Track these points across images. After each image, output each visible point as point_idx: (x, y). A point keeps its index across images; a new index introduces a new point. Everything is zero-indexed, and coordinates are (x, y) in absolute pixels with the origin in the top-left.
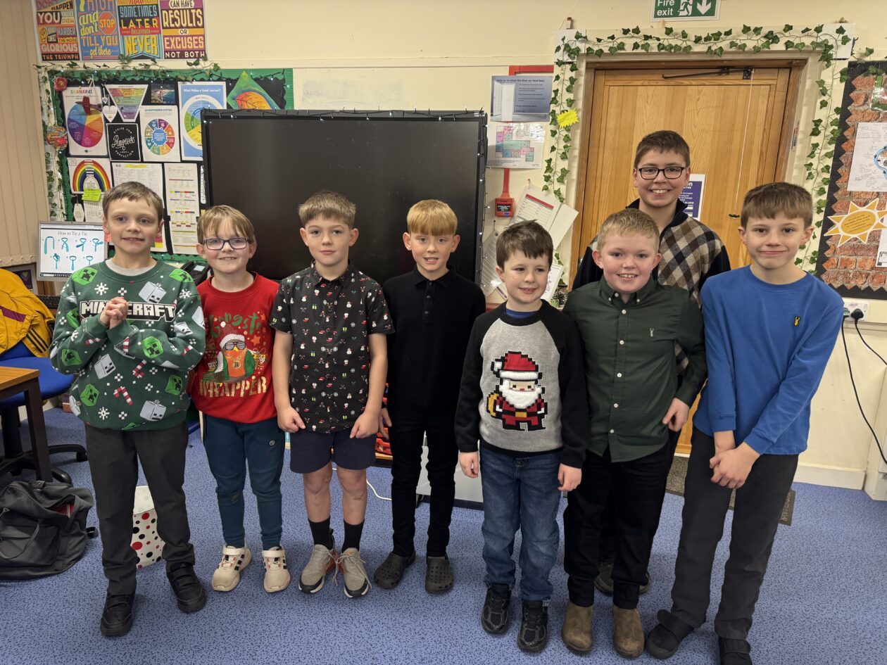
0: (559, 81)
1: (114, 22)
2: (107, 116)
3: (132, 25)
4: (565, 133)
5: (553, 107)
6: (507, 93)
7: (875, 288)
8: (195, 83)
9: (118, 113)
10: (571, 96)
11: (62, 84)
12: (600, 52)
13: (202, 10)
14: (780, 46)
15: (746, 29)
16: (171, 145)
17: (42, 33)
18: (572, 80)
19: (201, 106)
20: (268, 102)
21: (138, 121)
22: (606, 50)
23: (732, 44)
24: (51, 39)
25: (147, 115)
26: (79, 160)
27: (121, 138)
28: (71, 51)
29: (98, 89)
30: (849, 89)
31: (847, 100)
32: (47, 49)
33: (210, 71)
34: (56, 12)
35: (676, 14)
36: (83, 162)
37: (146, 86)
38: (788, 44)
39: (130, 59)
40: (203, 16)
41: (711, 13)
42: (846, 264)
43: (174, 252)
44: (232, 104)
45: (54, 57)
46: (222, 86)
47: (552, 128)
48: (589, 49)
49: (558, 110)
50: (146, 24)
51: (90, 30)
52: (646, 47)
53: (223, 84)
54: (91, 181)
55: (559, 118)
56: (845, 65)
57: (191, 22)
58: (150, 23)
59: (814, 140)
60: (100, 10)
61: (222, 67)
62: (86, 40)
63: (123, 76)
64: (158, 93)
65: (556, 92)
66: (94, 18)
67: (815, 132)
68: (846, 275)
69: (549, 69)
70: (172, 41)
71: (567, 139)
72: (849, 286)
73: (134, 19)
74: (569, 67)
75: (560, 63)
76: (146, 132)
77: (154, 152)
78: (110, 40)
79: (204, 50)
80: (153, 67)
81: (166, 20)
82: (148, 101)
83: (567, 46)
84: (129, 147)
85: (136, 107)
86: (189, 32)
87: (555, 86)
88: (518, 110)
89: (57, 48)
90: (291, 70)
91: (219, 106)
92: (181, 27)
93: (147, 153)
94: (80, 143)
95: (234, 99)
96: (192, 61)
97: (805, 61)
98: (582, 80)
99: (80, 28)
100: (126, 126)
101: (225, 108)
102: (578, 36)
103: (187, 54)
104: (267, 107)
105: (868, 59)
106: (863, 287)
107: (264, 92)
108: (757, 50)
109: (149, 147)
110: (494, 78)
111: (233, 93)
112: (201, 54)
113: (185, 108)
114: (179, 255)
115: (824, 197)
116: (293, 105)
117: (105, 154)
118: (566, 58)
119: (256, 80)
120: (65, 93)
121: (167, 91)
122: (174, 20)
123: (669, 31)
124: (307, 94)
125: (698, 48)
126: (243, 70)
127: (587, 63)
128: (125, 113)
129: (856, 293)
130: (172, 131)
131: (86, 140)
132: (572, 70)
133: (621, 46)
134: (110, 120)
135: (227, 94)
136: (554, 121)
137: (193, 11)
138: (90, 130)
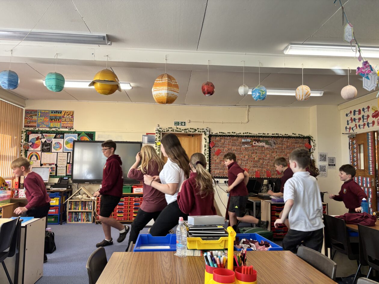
0: (157, 136)
1: (48, 119)
2: (42, 141)
3: (53, 120)
4: (158, 146)
5: (156, 141)
6: (146, 139)
7: (220, 176)
8: (69, 134)
9: (46, 140)
10: (159, 139)
11: (30, 133)
12: (164, 131)
13: (73, 118)
14: (197, 131)
15: (191, 129)
16: (60, 148)
17: (25, 121)
18: (159, 136)
19: (70, 139)
20: (89, 139)
21: (52, 142)
22: (166, 131)
23: (189, 131)
24: (28, 122)
25: (54, 141)
26: (31, 152)
27: (46, 146)
28: (34, 125)
29: (41, 135)
30: (210, 139)
31: (210, 141)
32: (27, 125)
33: (74, 131)
34: (31, 116)
35: (178, 125)
36: (32, 153)
37: (55, 134)
38: (198, 131)
39: (52, 128)
40: (73, 119)
41: (185, 125)
42: (214, 172)
43: (57, 175)
44: (79, 139)
45: (28, 127)
46: (76, 135)
47: (156, 145)
48: (162, 131)
49: (157, 142)
50: (57, 121)
51: (41, 121)
52: (173, 131)
53: (77, 134)
54: (34, 157)
55: (157, 143)
56: (208, 135)
57: (70, 120)
58: (59, 120)
59: (205, 148)
60: (44, 117)
61: (77, 131)
62: (39, 123)
63: (49, 132)
64: (59, 136)
65: (156, 138)
66: (42, 118)
67: (205, 147)
68: (215, 174)
69: (155, 134)
70: (64, 124)
71: (159, 147)
72: (216, 176)
73: (54, 119)
74: (158, 134)
75: (157, 133)
76: (54, 145)
77: (55, 150)
78: (46, 123)
79: (73, 127)
80: (58, 130)
81: (63, 120)
82: (55, 137)
83: (158, 130)
84: (47, 149)
85: (52, 139)
86: (69, 123)
87: (156, 137)
88: (148, 142)
89: (30, 125)
90: (95, 132)
91: (75, 139)
92: (67, 121)
93: (53, 150)
94: (32, 148)
95: (79, 138)
96: (69, 129)
97: (202, 134)
98: (161, 136)
99: (38, 120)
100: (48, 144)
101: (77, 140)
102: (160, 128)
103: (68, 127)
104: (89, 140)
105: (212, 134)
106: (218, 176)
107: (87, 136)
108: (193, 132)
109: (54, 149)
110: (143, 135)
111: (79, 136)
112: (72, 128)
113: (65, 140)
114: (59, 176)
115: (208, 159)
116: (95, 140)
117: (40, 150)
118: (158, 132)
119: (86, 134)
120: (30, 135)
121: (61, 136)
122: (65, 120)
123: (177, 128)
124: (99, 137)
125: (183, 131)
126: (82, 132)
127: (162, 133)
128: (48, 140)
129: (217, 178)
130: (61, 145)
131: (34, 147)
132: (159, 134)
133: (169, 130)
134: (43, 142)
135: (78, 136)
136: (156, 144)
137: (71, 118)
138: (36, 144)
